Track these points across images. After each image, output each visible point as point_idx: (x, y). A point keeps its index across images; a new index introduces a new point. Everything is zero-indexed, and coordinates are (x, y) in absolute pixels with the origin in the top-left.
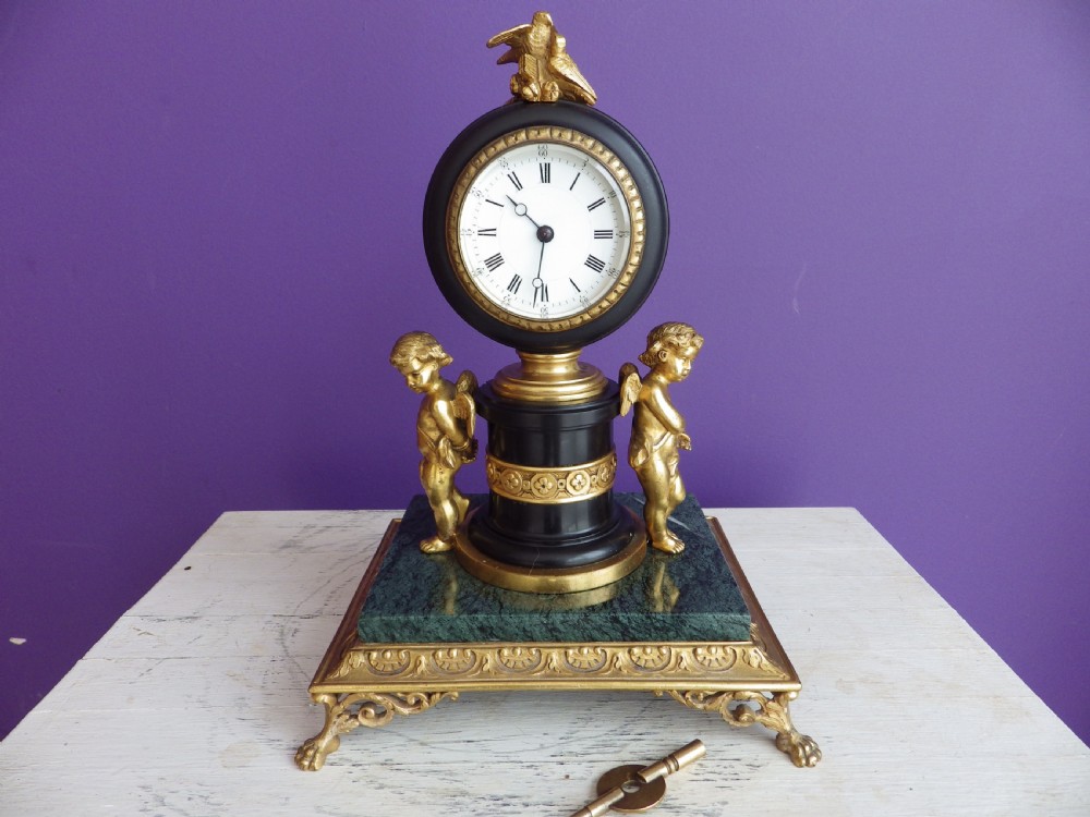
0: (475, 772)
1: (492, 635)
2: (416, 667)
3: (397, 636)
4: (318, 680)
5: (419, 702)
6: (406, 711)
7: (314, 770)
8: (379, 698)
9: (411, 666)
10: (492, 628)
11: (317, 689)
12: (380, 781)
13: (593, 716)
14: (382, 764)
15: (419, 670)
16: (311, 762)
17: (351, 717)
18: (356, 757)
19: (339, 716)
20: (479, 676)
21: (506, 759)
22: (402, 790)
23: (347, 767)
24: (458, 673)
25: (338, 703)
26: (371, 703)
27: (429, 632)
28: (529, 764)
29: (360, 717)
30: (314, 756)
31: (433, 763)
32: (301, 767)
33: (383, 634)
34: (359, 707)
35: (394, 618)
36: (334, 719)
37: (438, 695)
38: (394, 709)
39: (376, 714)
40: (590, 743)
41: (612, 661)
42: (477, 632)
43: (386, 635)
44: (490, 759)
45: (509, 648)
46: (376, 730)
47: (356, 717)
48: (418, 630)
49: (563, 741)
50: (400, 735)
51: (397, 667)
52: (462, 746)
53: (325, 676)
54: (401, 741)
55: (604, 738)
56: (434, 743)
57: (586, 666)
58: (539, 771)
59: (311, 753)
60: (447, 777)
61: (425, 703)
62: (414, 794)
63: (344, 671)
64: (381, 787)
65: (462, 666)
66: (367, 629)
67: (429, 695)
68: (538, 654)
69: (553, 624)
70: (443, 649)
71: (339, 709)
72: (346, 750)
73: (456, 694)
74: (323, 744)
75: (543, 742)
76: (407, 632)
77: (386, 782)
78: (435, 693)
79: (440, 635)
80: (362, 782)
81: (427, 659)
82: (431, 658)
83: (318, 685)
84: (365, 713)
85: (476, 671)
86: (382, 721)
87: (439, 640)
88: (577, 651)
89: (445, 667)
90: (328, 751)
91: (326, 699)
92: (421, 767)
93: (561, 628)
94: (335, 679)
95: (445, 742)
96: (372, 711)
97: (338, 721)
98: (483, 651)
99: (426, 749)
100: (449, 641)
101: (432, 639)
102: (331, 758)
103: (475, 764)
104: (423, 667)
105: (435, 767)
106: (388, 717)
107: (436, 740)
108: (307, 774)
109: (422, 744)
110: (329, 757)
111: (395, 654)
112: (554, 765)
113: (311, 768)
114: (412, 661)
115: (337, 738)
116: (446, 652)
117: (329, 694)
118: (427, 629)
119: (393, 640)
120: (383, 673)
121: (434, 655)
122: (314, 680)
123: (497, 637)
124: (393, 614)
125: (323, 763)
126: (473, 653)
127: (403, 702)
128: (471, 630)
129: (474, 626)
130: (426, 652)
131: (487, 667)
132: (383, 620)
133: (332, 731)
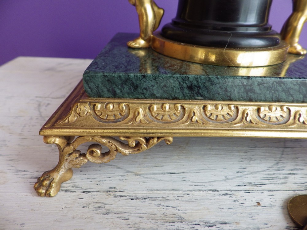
0: (183, 198)
1: (198, 94)
2: (135, 117)
3: (118, 91)
4: (49, 125)
5: (138, 144)
6: (127, 152)
7: (50, 196)
8: (104, 141)
9: (131, 116)
10: (199, 87)
11: (48, 132)
12: (107, 207)
13: (252, 157)
14: (108, 191)
15: (138, 120)
16: (47, 190)
17: (81, 155)
18: (86, 184)
19: (70, 154)
20: (189, 125)
21: (204, 188)
22: (126, 216)
23: (78, 193)
24: (171, 122)
25: (68, 144)
26: (96, 145)
27: (146, 89)
28: (224, 192)
29: (88, 156)
30: (50, 186)
31: (147, 190)
32: (40, 194)
33: (105, 90)
34: (88, 147)
35: (115, 75)
36: (66, 157)
37: (156, 139)
38: (117, 150)
39: (101, 154)
40: (261, 176)
41: (295, 117)
42: (186, 91)
43: (108, 90)
44: (192, 188)
45: (212, 104)
46: (101, 165)
47: (84, 155)
48: (136, 87)
49: (240, 174)
50: (119, 168)
51: (118, 116)
52: (167, 177)
53: (56, 121)
54: (120, 172)
55: (267, 172)
56: (146, 174)
57: (275, 120)
58: (234, 198)
59: (46, 183)
60: (162, 203)
61: (144, 146)
62: (138, 220)
63: (72, 118)
64: (108, 213)
65: (174, 117)
66: (91, 84)
67: (148, 140)
68: (235, 110)
69: (251, 85)
70: (157, 104)
71: (70, 149)
72: (78, 180)
73: (171, 139)
74: (57, 176)
75: (226, 175)
76: (126, 89)
77: (112, 208)
78: (153, 138)
79: (155, 92)
80: (91, 207)
81: (144, 110)
82: (147, 110)
83: (48, 128)
84: (92, 153)
85: (186, 121)
86: (106, 159)
87: (154, 97)
88: (267, 108)
89: (160, 117)
90: (62, 181)
91: (58, 141)
92: (140, 194)
93: (257, 89)
94: (64, 125)
95: (154, 174)
96: (99, 151)
97: (70, 158)
98: (191, 106)
99: (140, 179)
100: (162, 98)
101: (147, 95)
102: (65, 186)
103: (181, 192)
104: (141, 117)
105: (150, 194)
106: (111, 156)
107: (146, 172)
108: (44, 200)
109: (137, 175)
110: (64, 185)
111: (116, 106)
112: (242, 193)
113: (48, 195)
114: (132, 112)
115: (70, 170)
116: (160, 106)
117: (60, 136)
118: (144, 86)
119: (115, 95)
120: (106, 121)
121: (149, 109)
122: (45, 125)
123: (202, 96)
124: (115, 72)
125: (58, 190)
126: (183, 108)
127: (125, 145)
128: (182, 88)
129: (185, 85)
130: (143, 106)
131: (195, 118)
132: (105, 76)
133: (65, 166)
